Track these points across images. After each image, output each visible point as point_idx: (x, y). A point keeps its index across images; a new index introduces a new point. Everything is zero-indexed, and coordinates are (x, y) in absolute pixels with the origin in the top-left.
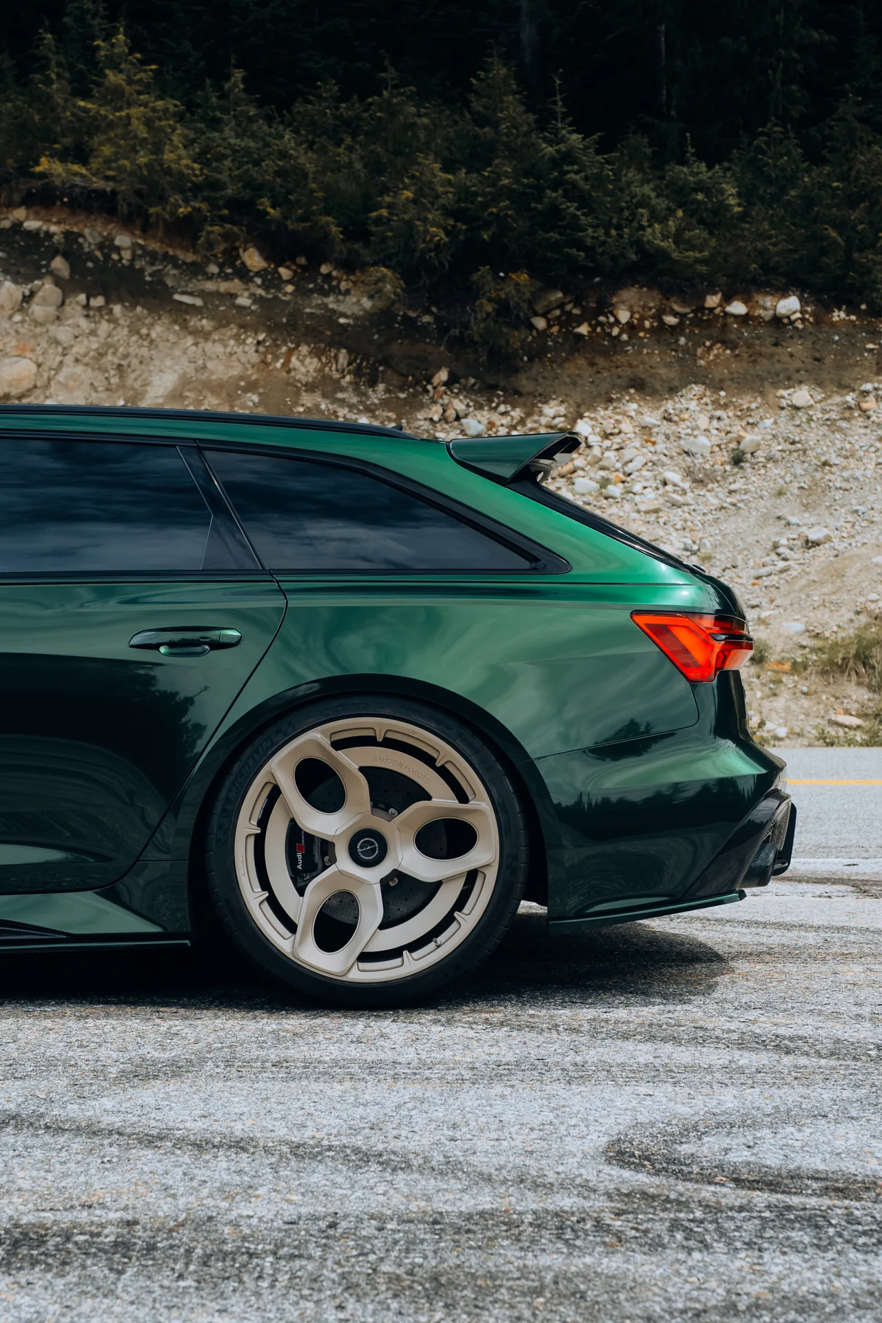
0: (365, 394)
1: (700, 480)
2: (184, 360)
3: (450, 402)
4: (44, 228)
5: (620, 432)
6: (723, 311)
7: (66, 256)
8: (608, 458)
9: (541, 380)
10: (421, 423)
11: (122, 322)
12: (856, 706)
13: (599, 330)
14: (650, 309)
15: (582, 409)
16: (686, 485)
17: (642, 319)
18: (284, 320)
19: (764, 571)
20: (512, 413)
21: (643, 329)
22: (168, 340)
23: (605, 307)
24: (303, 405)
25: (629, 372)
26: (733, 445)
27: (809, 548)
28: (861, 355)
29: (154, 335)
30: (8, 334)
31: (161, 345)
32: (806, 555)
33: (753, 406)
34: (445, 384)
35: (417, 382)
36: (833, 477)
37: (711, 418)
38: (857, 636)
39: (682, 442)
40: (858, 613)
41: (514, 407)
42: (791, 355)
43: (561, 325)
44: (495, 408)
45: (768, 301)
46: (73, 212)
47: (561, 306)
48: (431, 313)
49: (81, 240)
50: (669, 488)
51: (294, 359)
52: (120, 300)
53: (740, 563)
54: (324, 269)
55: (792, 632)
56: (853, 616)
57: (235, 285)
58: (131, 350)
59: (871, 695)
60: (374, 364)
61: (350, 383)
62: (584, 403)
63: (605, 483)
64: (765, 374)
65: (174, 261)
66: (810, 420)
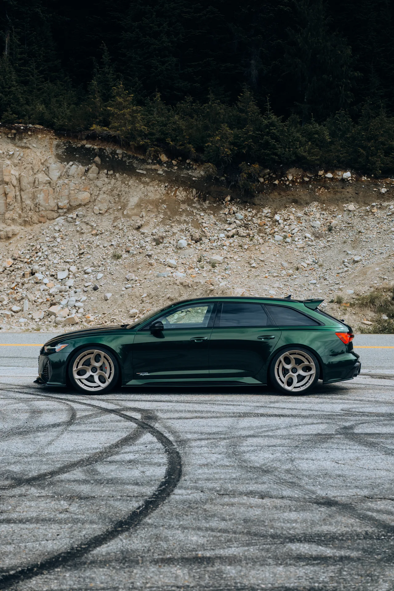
0: (202, 205)
1: (318, 236)
2: (140, 192)
3: (231, 208)
4: (92, 147)
5: (290, 219)
6: (324, 176)
7: (99, 156)
8: (286, 228)
9: (262, 200)
10: (222, 215)
11: (119, 179)
12: (370, 318)
13: (282, 182)
14: (299, 175)
15: (277, 210)
16: (313, 238)
17: (296, 179)
18: (174, 179)
19: (340, 271)
20: (253, 212)
21: (297, 182)
22: (134, 186)
23: (284, 174)
24: (181, 209)
25: (292, 197)
26: (328, 224)
27: (355, 263)
28: (372, 192)
29: (130, 184)
30: (81, 183)
31: (132, 187)
32: (354, 266)
33: (335, 210)
34: (229, 201)
35: (220, 200)
36: (362, 237)
37: (321, 214)
38: (371, 295)
39: (311, 223)
40: (371, 287)
41: (253, 210)
42: (348, 192)
43: (269, 180)
44: (247, 210)
45: (340, 173)
46: (102, 142)
47: (269, 174)
48: (224, 177)
49: (104, 151)
50: (307, 239)
51: (177, 192)
52: (118, 172)
53: (332, 268)
54: (188, 161)
55: (350, 293)
56: (369, 288)
57: (157, 167)
58: (122, 189)
59: (375, 314)
60: (205, 194)
61: (197, 200)
62: (277, 208)
63: (285, 237)
64: (339, 199)
65: (136, 158)
66: (354, 215)
